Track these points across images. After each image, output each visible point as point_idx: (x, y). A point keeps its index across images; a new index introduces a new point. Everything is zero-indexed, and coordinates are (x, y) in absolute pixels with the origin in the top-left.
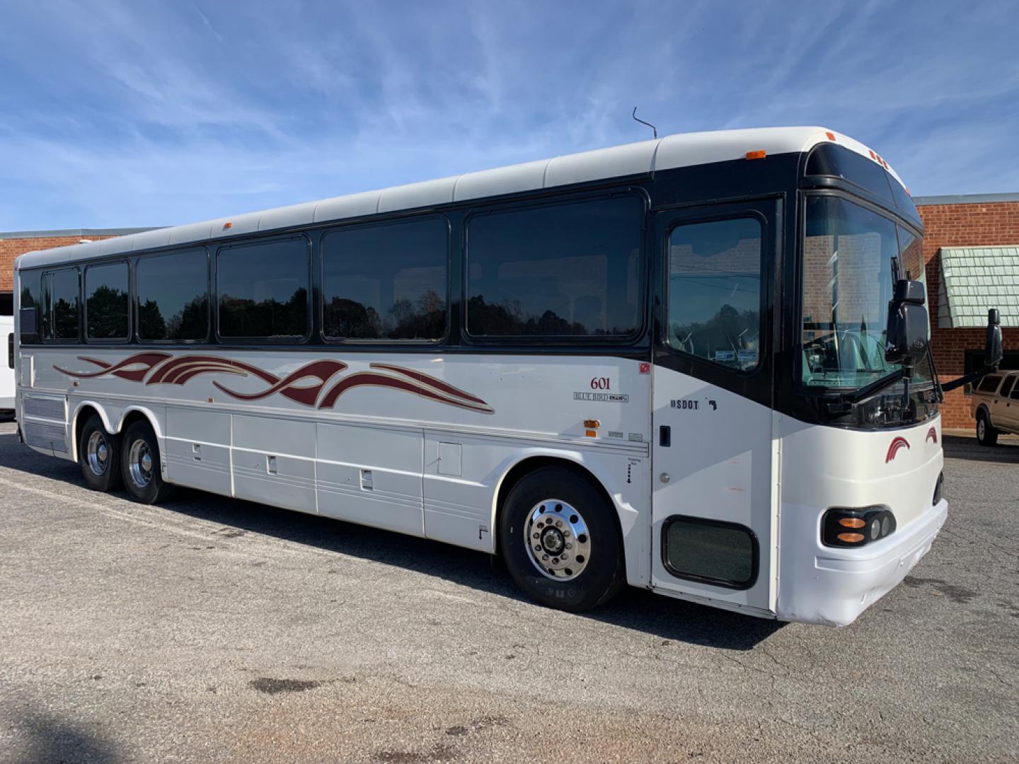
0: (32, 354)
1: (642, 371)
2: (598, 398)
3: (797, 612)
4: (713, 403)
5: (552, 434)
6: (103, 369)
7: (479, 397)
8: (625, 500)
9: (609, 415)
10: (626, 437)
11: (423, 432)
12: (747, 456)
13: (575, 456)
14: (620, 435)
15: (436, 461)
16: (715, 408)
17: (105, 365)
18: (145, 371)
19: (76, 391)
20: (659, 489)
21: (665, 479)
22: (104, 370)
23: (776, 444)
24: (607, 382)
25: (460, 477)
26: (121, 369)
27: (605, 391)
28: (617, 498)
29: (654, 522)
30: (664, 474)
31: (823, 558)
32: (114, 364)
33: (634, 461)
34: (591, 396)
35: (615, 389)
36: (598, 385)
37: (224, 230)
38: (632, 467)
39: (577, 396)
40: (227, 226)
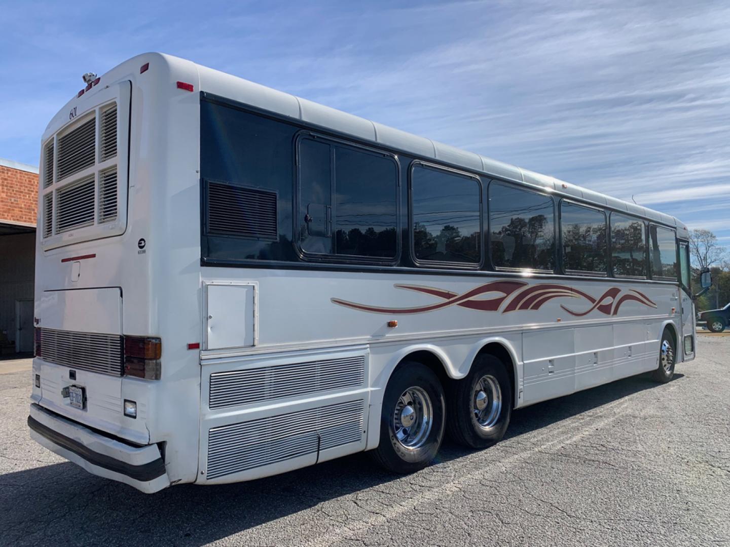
6: (443, 300)
11: (643, 321)
17: (447, 295)
18: (501, 300)
19: (387, 335)
22: (447, 300)
26: (471, 299)
32: (461, 293)
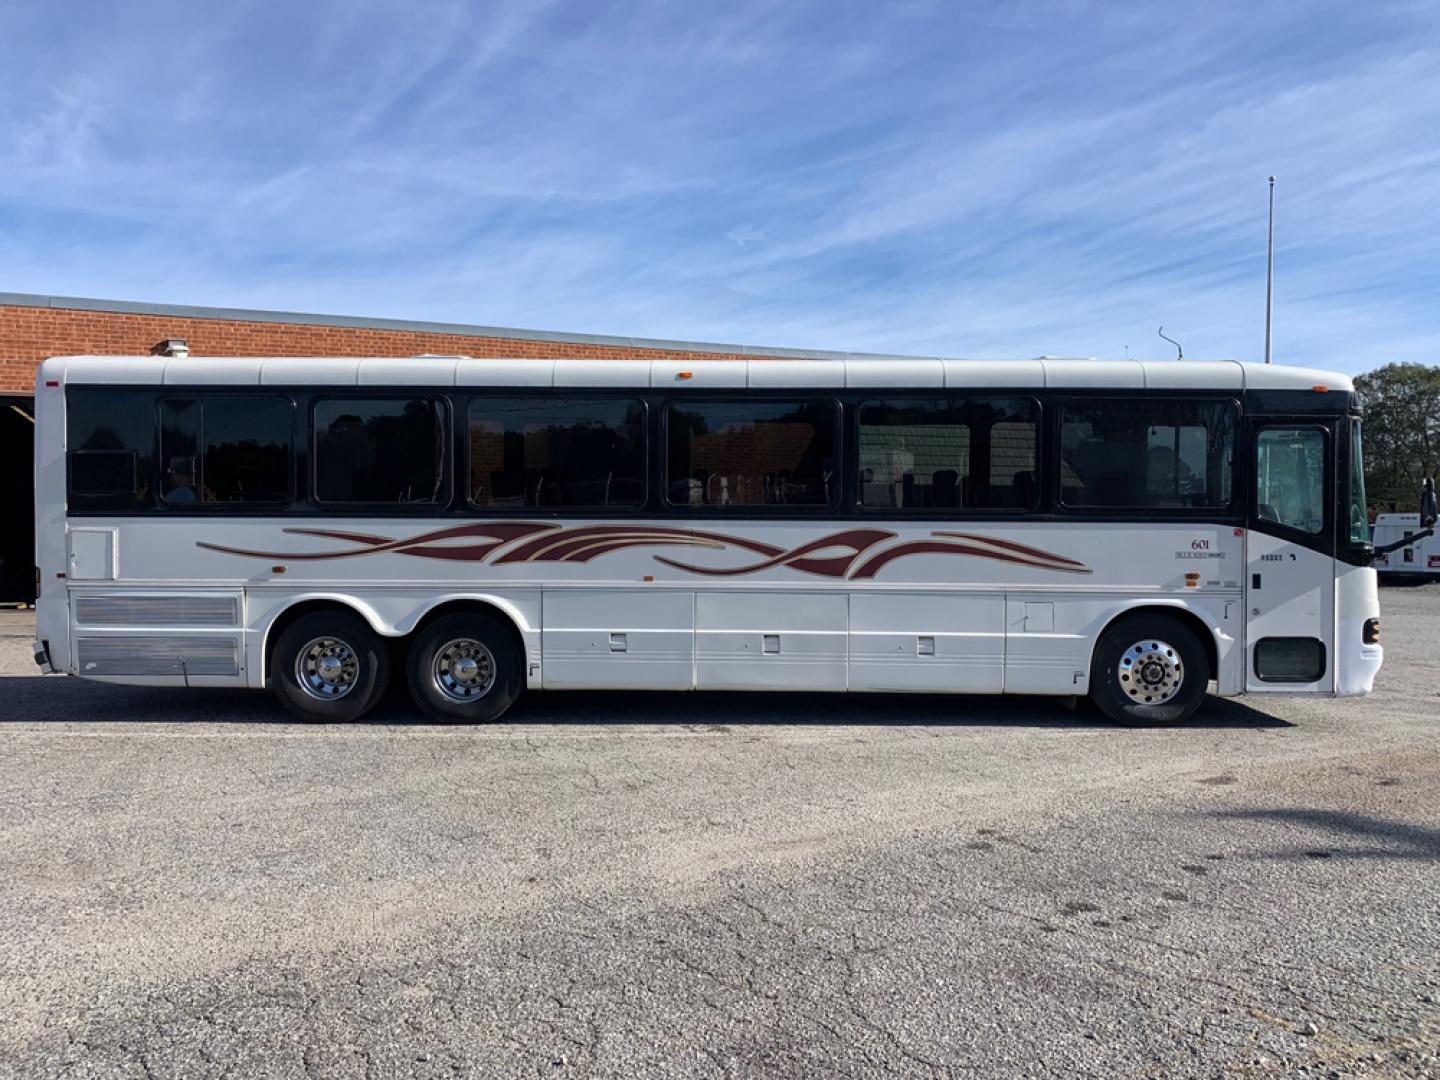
0: (115, 525)
1: (1236, 534)
2: (1200, 556)
3: (1350, 690)
4: (1293, 556)
5: (1155, 587)
7: (1076, 560)
8: (1223, 632)
9: (1208, 569)
10: (1222, 584)
11: (1005, 595)
12: (1317, 591)
13: (1179, 603)
14: (1217, 583)
15: (1020, 621)
16: (1294, 559)
17: (376, 541)
20: (1252, 620)
21: (1256, 612)
22: (373, 546)
23: (1337, 580)
24: (1206, 544)
25: (1053, 632)
26: (417, 546)
27: (1204, 550)
28: (1217, 632)
29: (1248, 644)
30: (1255, 610)
31: (1366, 652)
32: (399, 539)
33: (1230, 602)
34: (1192, 555)
35: (1213, 548)
36: (1199, 546)
37: (676, 379)
38: (1229, 606)
39: (1179, 555)
40: (682, 376)
